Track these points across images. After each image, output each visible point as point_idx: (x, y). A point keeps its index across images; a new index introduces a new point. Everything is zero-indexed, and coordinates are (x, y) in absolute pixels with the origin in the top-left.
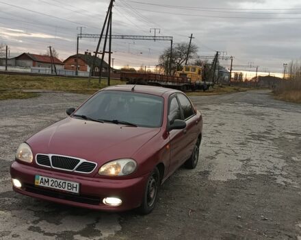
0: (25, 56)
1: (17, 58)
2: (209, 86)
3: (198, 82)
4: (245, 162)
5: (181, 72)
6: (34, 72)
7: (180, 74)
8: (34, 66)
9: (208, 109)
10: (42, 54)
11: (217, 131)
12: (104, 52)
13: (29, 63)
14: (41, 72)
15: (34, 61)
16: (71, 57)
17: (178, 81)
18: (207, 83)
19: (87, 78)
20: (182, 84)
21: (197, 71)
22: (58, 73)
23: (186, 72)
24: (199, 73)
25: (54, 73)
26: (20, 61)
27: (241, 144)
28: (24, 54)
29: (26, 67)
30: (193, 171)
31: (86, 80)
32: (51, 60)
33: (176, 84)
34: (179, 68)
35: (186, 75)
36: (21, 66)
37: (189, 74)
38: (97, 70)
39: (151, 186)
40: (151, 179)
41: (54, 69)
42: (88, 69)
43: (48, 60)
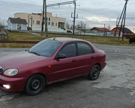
0: (94, 29)
1: (91, 29)
8: (98, 32)
13: (96, 31)
14: (100, 35)
15: (98, 30)
16: (114, 29)
22: (108, 36)
29: (95, 33)
30: (92, 81)
31: (112, 38)
32: (105, 30)
36: (93, 33)
38: (126, 34)
39: (35, 83)
40: (35, 80)
41: (106, 34)
42: (122, 33)
43: (104, 30)
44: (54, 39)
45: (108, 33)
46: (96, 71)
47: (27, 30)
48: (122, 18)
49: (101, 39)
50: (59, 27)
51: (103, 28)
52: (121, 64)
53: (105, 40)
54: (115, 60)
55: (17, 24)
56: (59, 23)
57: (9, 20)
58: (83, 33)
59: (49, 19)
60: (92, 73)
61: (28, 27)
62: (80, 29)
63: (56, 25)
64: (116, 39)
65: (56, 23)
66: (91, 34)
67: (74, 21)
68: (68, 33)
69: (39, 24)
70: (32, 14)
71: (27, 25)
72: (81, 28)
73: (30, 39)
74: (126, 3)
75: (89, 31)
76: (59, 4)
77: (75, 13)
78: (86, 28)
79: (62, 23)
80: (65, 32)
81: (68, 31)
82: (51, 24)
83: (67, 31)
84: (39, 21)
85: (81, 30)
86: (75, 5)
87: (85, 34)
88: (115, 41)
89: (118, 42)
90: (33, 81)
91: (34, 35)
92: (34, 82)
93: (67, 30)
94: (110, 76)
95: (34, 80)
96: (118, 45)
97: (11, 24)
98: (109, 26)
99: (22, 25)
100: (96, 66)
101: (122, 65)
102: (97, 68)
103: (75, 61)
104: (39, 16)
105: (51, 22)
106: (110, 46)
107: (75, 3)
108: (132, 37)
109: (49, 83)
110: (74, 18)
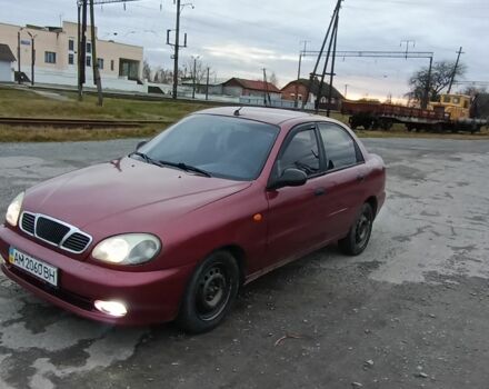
0: (234, 82)
1: (224, 85)
2: (480, 125)
3: (461, 119)
4: (461, 251)
5: (436, 103)
6: (243, 102)
7: (435, 107)
8: (243, 94)
9: (459, 159)
10: (255, 79)
11: (448, 195)
12: (324, 73)
13: (238, 90)
14: (252, 103)
15: (244, 88)
16: (291, 84)
17: (428, 117)
18: (478, 121)
20: (434, 122)
21: (462, 102)
23: (443, 103)
24: (465, 106)
25: (269, 103)
26: (227, 88)
27: (475, 218)
28: (233, 79)
29: (235, 96)
30: (354, 259)
32: (265, 88)
33: (425, 121)
34: (436, 97)
35: (443, 107)
36: (227, 94)
37: (449, 107)
38: (324, 100)
39: (210, 285)
40: (211, 273)
41: (267, 98)
42: (313, 98)
43: (262, 87)
44: (237, 113)
45: (273, 96)
46: (365, 222)
47: (13, 79)
48: (325, 53)
50: (121, 74)
51: (259, 82)
56: (122, 61)
58: (201, 97)
59: (88, 45)
61: (17, 70)
62: (191, 82)
63: (112, 69)
65: (112, 62)
67: (176, 57)
68: (151, 94)
69: (54, 62)
70: (28, 26)
71: (15, 65)
72: (193, 78)
73: (44, 111)
74: (338, 6)
75: (215, 90)
77: (178, 30)
79: (129, 62)
80: (143, 89)
81: (151, 89)
83: (149, 87)
84: (54, 54)
85: (194, 85)
86: (179, 5)
87: (209, 97)
90: (206, 278)
91: (46, 98)
92: (210, 280)
93: (147, 84)
94: (388, 235)
95: (208, 274)
98: (273, 75)
104: (53, 34)
108: (359, 110)
110: (177, 47)
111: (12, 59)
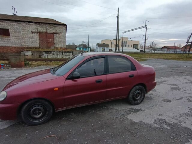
0: (165, 47)
1: (162, 48)
6: (167, 52)
8: (168, 50)
13: (166, 49)
14: (170, 52)
15: (168, 49)
16: (185, 46)
19: (182, 53)
22: (177, 52)
25: (176, 52)
26: (163, 49)
28: (165, 46)
29: (165, 51)
31: (181, 55)
32: (175, 48)
36: (163, 51)
40: (35, 106)
41: (175, 51)
45: (178, 50)
46: (138, 93)
49: (170, 56)
50: (134, 48)
51: (174, 46)
52: (184, 82)
53: (174, 56)
54: (177, 76)
55: (102, 48)
56: (134, 45)
57: (97, 45)
58: (153, 52)
59: (126, 42)
60: (131, 96)
63: (131, 47)
64: (185, 55)
65: (132, 45)
66: (161, 52)
67: (145, 42)
71: (109, 48)
72: (152, 47)
75: (159, 50)
76: (133, 30)
77: (146, 35)
78: (157, 47)
79: (136, 45)
80: (139, 51)
81: (141, 51)
82: (127, 46)
85: (152, 49)
86: (146, 29)
87: (156, 52)
88: (185, 57)
89: (187, 57)
92: (34, 109)
94: (162, 99)
96: (187, 60)
97: (98, 48)
98: (180, 44)
99: (105, 48)
100: (138, 87)
101: (186, 83)
102: (140, 89)
103: (100, 82)
105: (127, 44)
106: (176, 61)
107: (146, 27)
109: (60, 110)
110: (145, 39)
111: (108, 47)
